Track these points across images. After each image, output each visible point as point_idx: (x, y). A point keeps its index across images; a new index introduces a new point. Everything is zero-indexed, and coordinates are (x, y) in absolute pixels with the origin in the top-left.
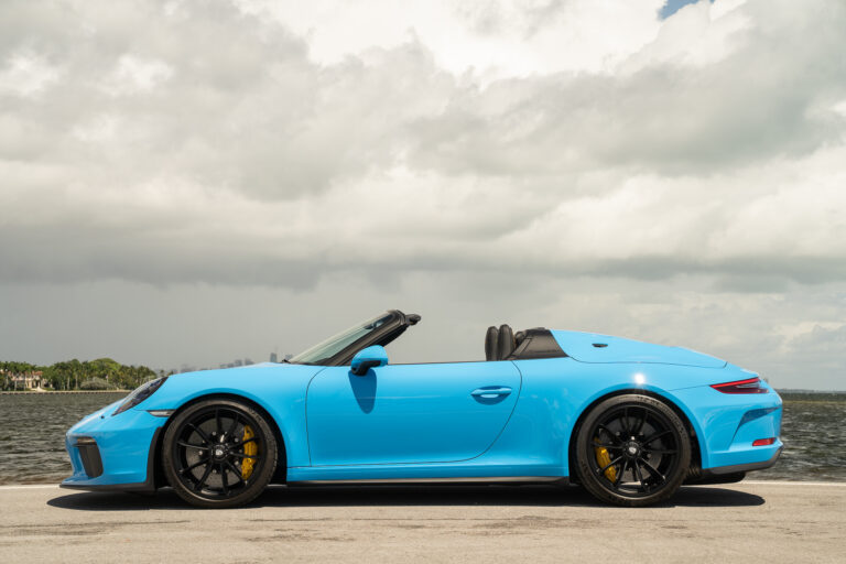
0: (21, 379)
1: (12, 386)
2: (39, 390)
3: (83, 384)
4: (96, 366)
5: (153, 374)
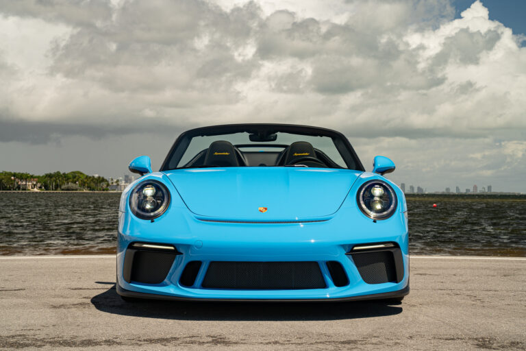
0: (24, 183)
1: (19, 188)
2: (36, 190)
3: (63, 187)
4: (71, 176)
5: (106, 181)
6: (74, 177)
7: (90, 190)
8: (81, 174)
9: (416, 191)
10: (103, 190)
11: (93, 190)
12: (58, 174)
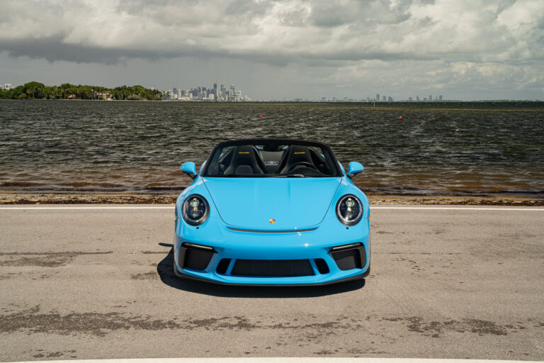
0: (101, 94)
1: (97, 97)
2: (109, 99)
3: (129, 97)
4: (134, 89)
5: (160, 93)
6: (137, 90)
7: (148, 100)
8: (142, 87)
9: (387, 100)
10: (158, 100)
11: (151, 99)
12: (125, 88)
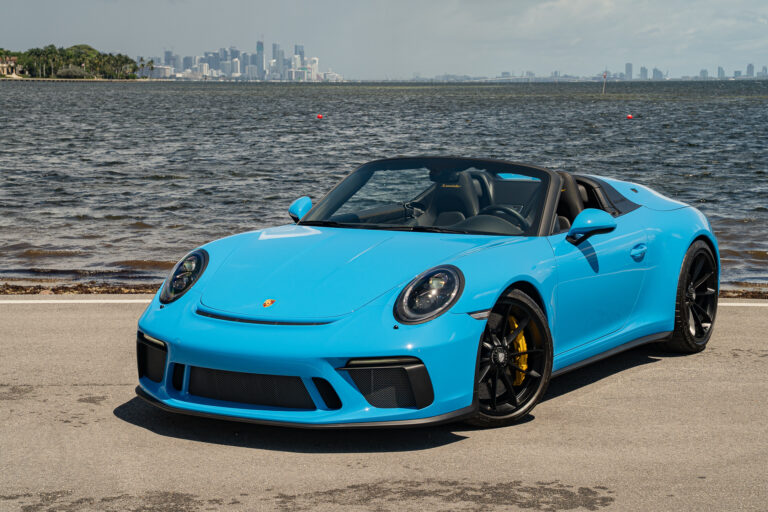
2: (14, 76)
3: (59, 72)
4: (72, 53)
5: (132, 61)
6: (78, 55)
7: (105, 77)
8: (90, 49)
9: (650, 76)
10: (127, 78)
11: (110, 77)
12: (51, 50)
